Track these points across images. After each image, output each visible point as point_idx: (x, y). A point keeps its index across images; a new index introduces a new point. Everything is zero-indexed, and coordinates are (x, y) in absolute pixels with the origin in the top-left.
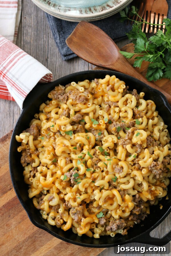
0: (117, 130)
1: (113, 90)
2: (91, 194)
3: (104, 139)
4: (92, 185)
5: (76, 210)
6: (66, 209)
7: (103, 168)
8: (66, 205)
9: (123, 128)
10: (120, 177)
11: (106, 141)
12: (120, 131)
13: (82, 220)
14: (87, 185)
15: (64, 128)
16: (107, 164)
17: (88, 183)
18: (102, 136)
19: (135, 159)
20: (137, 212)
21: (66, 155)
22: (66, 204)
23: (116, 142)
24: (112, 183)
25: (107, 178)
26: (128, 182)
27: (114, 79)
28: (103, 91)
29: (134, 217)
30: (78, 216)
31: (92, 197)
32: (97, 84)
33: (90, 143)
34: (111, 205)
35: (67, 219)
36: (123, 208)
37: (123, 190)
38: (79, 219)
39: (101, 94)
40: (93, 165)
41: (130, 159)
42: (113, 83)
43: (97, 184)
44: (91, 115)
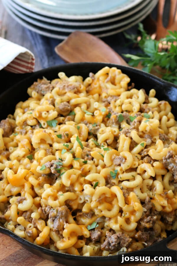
0: (118, 119)
1: (113, 82)
2: (80, 193)
3: (100, 130)
4: (82, 179)
5: (57, 211)
6: (43, 216)
7: (98, 160)
8: (42, 210)
9: (127, 119)
10: (121, 170)
11: (103, 132)
12: (122, 121)
13: (65, 227)
14: (74, 177)
15: (45, 114)
16: (103, 154)
17: (75, 174)
18: (98, 127)
19: (142, 150)
20: (147, 222)
21: (47, 146)
22: (43, 208)
23: (116, 134)
24: (110, 181)
25: (104, 172)
26: (134, 178)
27: (114, 71)
28: (100, 87)
29: (142, 234)
30: (59, 221)
31: (81, 199)
32: (93, 78)
33: (81, 136)
34: (109, 210)
35: (43, 228)
36: (126, 214)
37: (126, 189)
38: (60, 225)
39: (97, 90)
40: (83, 155)
41: (137, 149)
42: (113, 75)
43: (88, 178)
44: (84, 106)
